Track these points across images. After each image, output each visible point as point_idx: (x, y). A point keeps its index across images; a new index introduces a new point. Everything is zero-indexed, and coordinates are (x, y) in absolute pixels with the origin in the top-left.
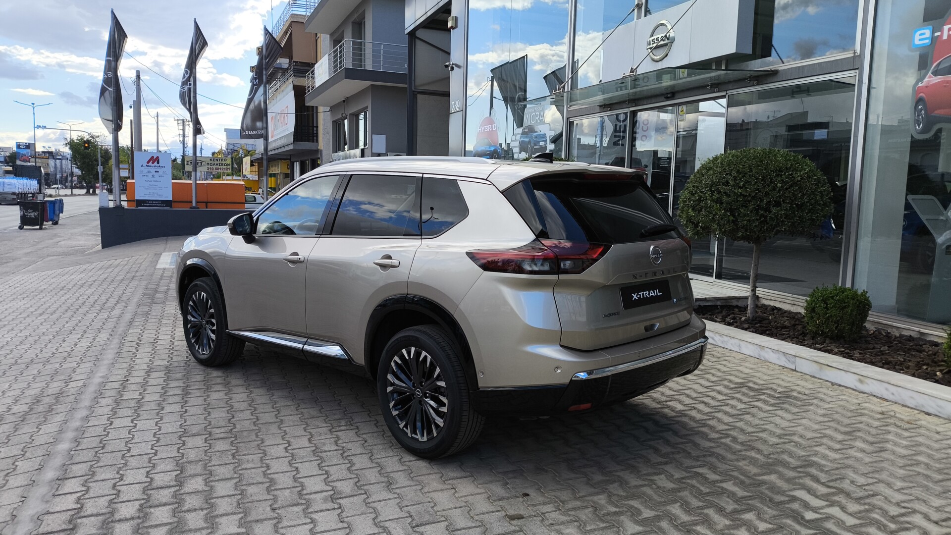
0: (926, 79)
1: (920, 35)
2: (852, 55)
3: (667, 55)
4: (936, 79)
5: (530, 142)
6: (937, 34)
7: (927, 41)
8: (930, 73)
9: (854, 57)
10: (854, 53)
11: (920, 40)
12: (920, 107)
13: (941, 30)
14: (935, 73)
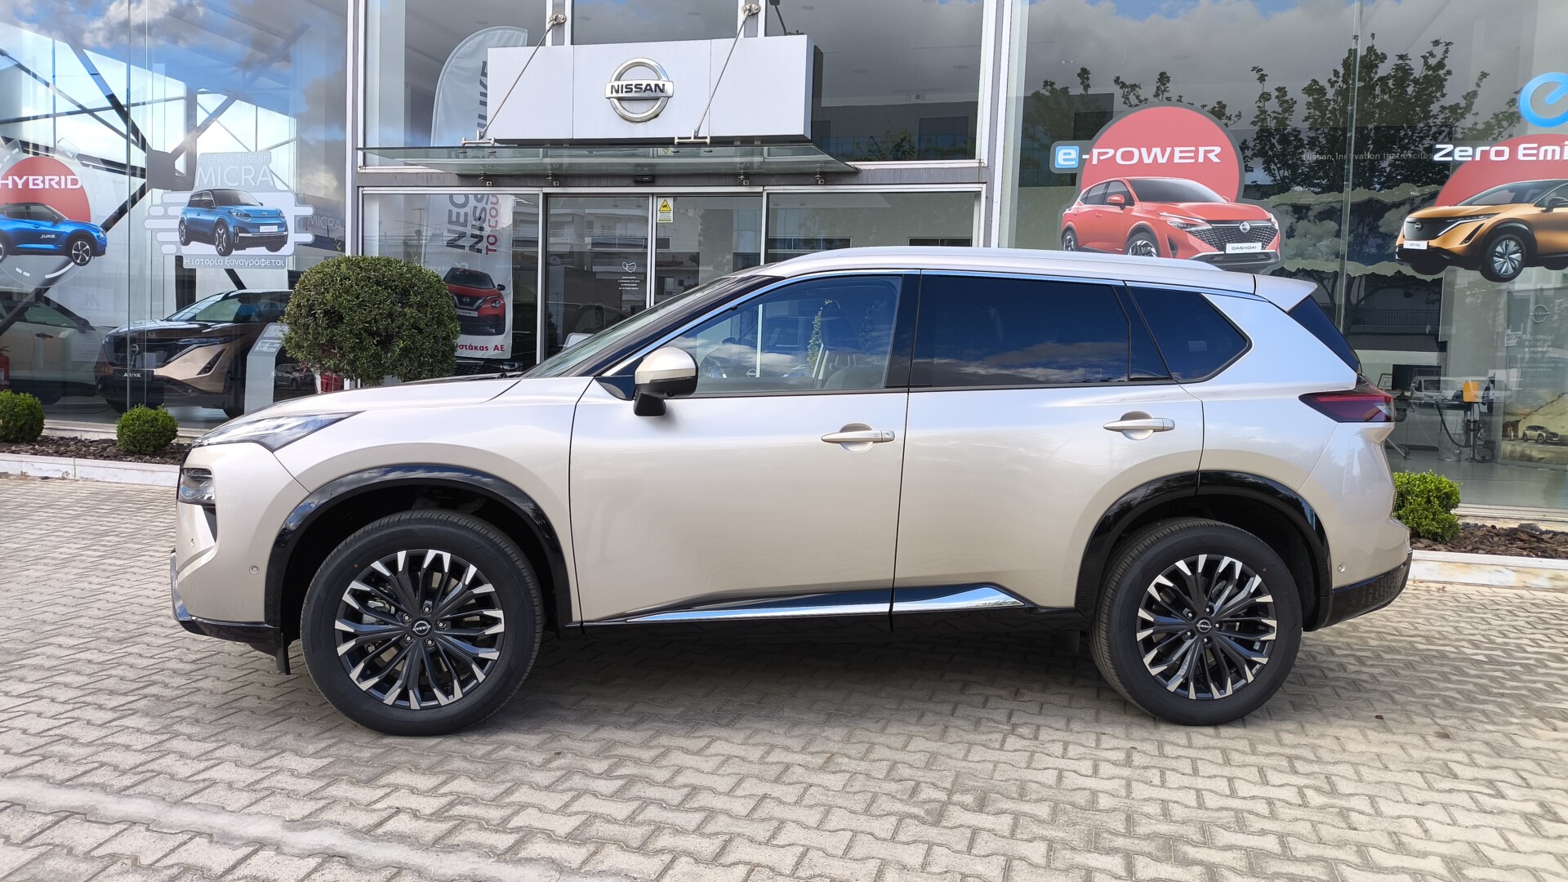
0: (1075, 206)
1: (1065, 154)
2: (977, 165)
3: (657, 116)
4: (1086, 208)
5: (221, 223)
6: (1084, 157)
7: (1073, 163)
8: (1078, 200)
9: (980, 168)
10: (980, 163)
11: (1064, 160)
12: (1068, 237)
13: (1089, 152)
14: (1086, 200)
